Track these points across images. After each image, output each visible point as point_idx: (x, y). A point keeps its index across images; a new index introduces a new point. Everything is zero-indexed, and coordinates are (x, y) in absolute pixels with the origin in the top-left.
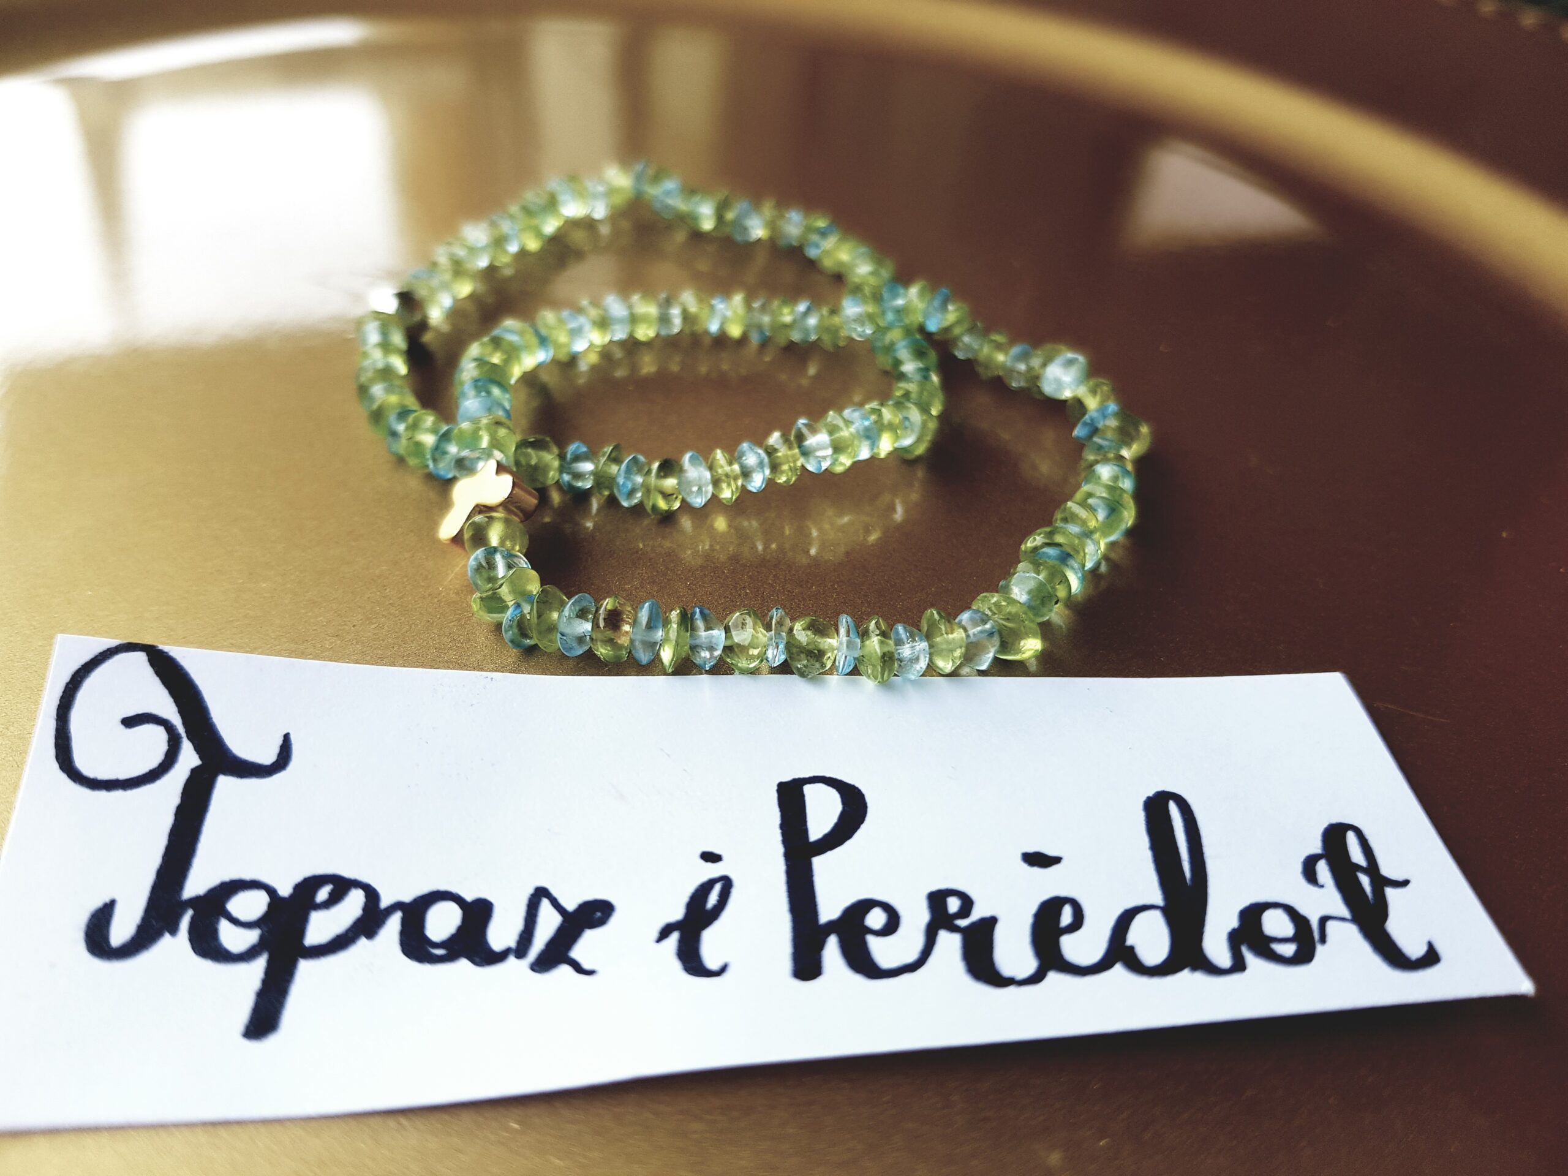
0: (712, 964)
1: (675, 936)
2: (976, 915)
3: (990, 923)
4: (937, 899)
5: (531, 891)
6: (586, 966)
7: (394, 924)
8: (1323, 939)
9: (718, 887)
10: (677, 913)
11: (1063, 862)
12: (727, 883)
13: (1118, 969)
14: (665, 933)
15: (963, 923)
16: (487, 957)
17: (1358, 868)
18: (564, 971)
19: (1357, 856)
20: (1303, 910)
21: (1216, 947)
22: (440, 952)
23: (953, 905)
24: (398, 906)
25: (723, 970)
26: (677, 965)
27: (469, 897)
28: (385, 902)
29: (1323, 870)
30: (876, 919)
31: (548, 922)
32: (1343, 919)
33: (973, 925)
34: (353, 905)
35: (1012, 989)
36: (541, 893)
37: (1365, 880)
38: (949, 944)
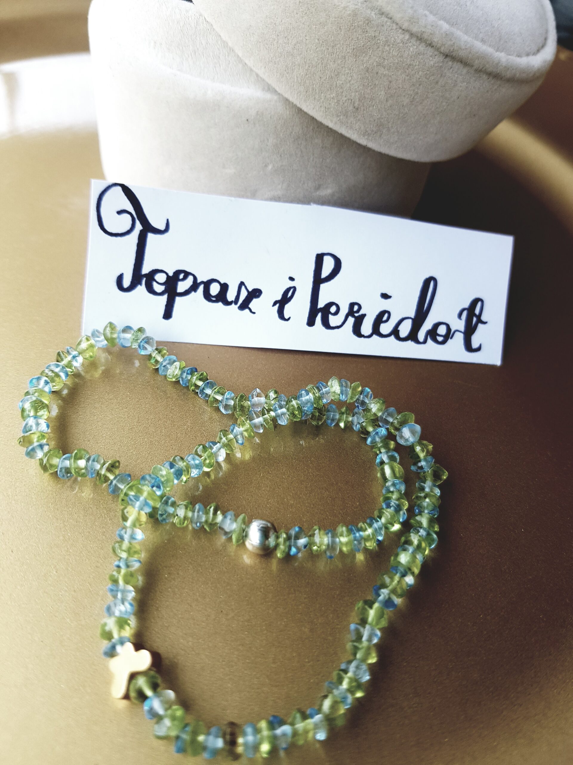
0: (286, 317)
1: (278, 305)
2: (361, 312)
3: (364, 316)
4: (352, 305)
5: (239, 282)
6: (253, 311)
7: (201, 288)
8: (451, 338)
9: (292, 290)
10: (279, 298)
11: (392, 298)
12: (295, 288)
13: (392, 337)
14: (275, 304)
15: (356, 315)
16: (227, 303)
17: (475, 315)
18: (247, 310)
19: (477, 311)
20: (451, 327)
21: (421, 335)
22: (214, 299)
23: (356, 308)
24: (202, 282)
25: (289, 319)
26: (277, 315)
27: (222, 282)
28: (199, 281)
29: (465, 314)
30: (333, 309)
31: (244, 294)
32: (461, 332)
33: (359, 316)
34: (190, 281)
35: (362, 338)
36: (242, 284)
37: (475, 319)
38: (351, 320)
